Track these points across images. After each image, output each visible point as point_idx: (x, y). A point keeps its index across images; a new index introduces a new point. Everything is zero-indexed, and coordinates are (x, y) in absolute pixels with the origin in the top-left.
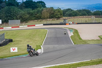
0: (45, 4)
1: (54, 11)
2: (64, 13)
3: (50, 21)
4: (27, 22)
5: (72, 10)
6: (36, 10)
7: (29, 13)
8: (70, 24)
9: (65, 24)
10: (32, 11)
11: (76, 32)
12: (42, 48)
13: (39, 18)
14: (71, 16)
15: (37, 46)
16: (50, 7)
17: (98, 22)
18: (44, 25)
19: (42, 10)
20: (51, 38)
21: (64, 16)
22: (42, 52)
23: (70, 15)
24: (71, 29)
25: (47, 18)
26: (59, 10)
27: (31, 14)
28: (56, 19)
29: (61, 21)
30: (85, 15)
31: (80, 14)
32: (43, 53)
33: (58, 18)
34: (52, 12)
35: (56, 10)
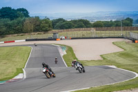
0: (27, 12)
1: (41, 22)
2: (53, 25)
3: (35, 35)
4: (3, 37)
5: (64, 21)
6: (15, 21)
7: (6, 25)
8: (61, 39)
9: (55, 40)
10: (10, 22)
11: (70, 49)
12: (24, 72)
13: (19, 31)
14: (63, 29)
15: (17, 69)
16: (34, 16)
17: (100, 36)
18: (27, 40)
19: (24, 20)
20: (36, 58)
21: (54, 28)
22: (25, 77)
23: (62, 27)
24: (63, 46)
25: (31, 31)
26: (46, 21)
27: (9, 26)
28: (42, 33)
29: (50, 35)
30: (82, 27)
31: (76, 25)
32: (26, 79)
33: (46, 31)
34: (38, 23)
35: (43, 20)
